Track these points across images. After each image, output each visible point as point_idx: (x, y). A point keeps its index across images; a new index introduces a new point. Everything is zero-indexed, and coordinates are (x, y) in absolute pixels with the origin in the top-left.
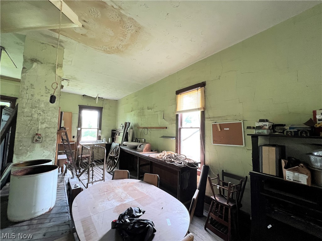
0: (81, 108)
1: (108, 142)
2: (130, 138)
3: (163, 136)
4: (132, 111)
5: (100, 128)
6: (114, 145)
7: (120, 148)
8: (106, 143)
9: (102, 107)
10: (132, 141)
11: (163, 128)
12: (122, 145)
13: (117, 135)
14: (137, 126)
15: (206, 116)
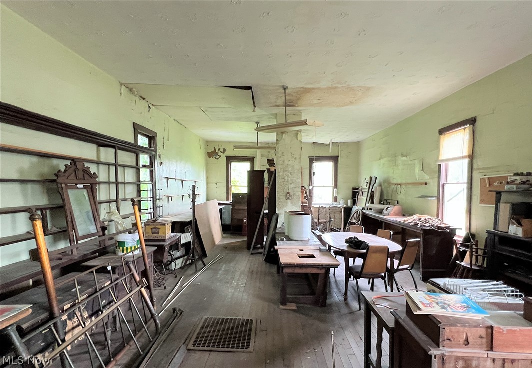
0: (312, 160)
1: (347, 205)
2: (376, 199)
3: (422, 196)
4: (380, 159)
5: (336, 186)
6: (355, 208)
7: (362, 212)
8: (345, 206)
9: (337, 155)
10: (380, 203)
11: (421, 184)
12: (366, 208)
13: (360, 195)
14: (387, 182)
15: (475, 166)
